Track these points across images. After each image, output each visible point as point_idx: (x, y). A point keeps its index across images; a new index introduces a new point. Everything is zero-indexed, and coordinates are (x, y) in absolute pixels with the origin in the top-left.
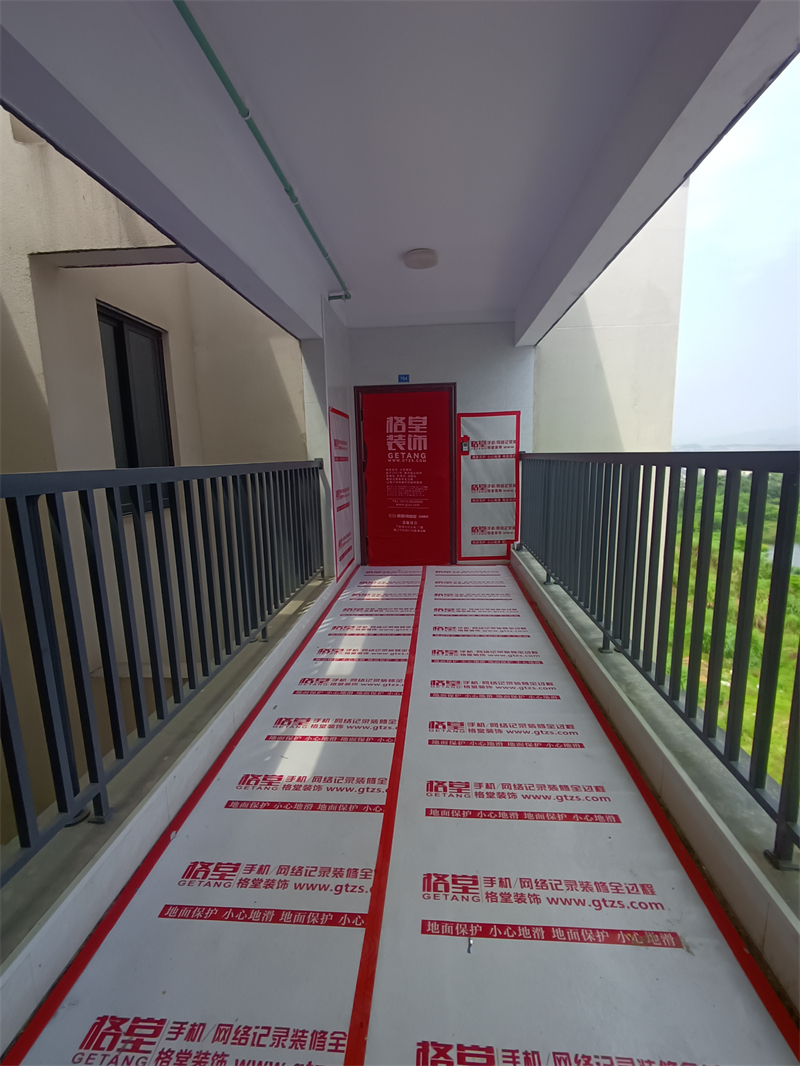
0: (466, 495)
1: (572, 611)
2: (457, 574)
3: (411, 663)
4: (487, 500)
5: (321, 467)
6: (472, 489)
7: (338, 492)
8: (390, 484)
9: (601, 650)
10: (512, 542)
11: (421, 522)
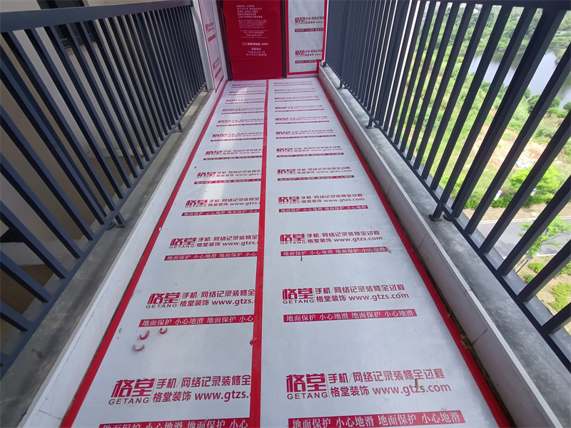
0: (292, 26)
1: (353, 105)
2: (287, 84)
3: (265, 140)
4: (305, 30)
5: (192, 5)
6: (296, 21)
7: (207, 26)
8: (241, 19)
9: (367, 127)
10: (320, 61)
11: (263, 48)
